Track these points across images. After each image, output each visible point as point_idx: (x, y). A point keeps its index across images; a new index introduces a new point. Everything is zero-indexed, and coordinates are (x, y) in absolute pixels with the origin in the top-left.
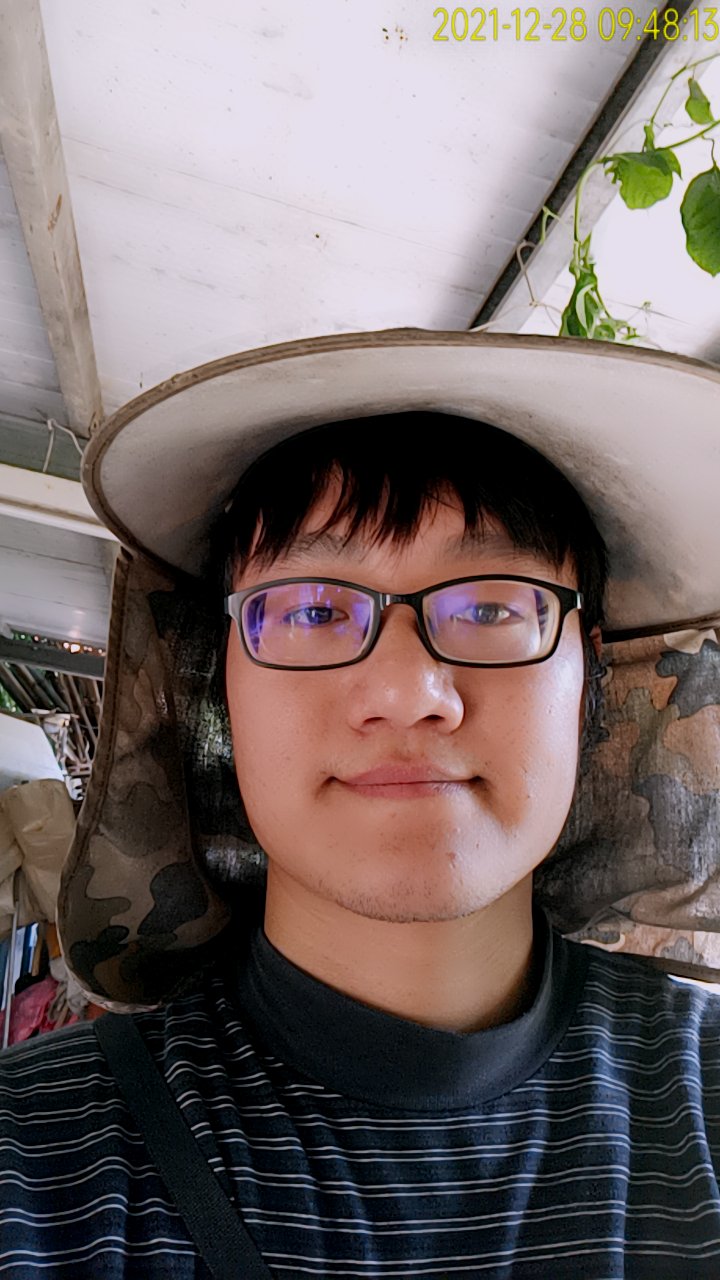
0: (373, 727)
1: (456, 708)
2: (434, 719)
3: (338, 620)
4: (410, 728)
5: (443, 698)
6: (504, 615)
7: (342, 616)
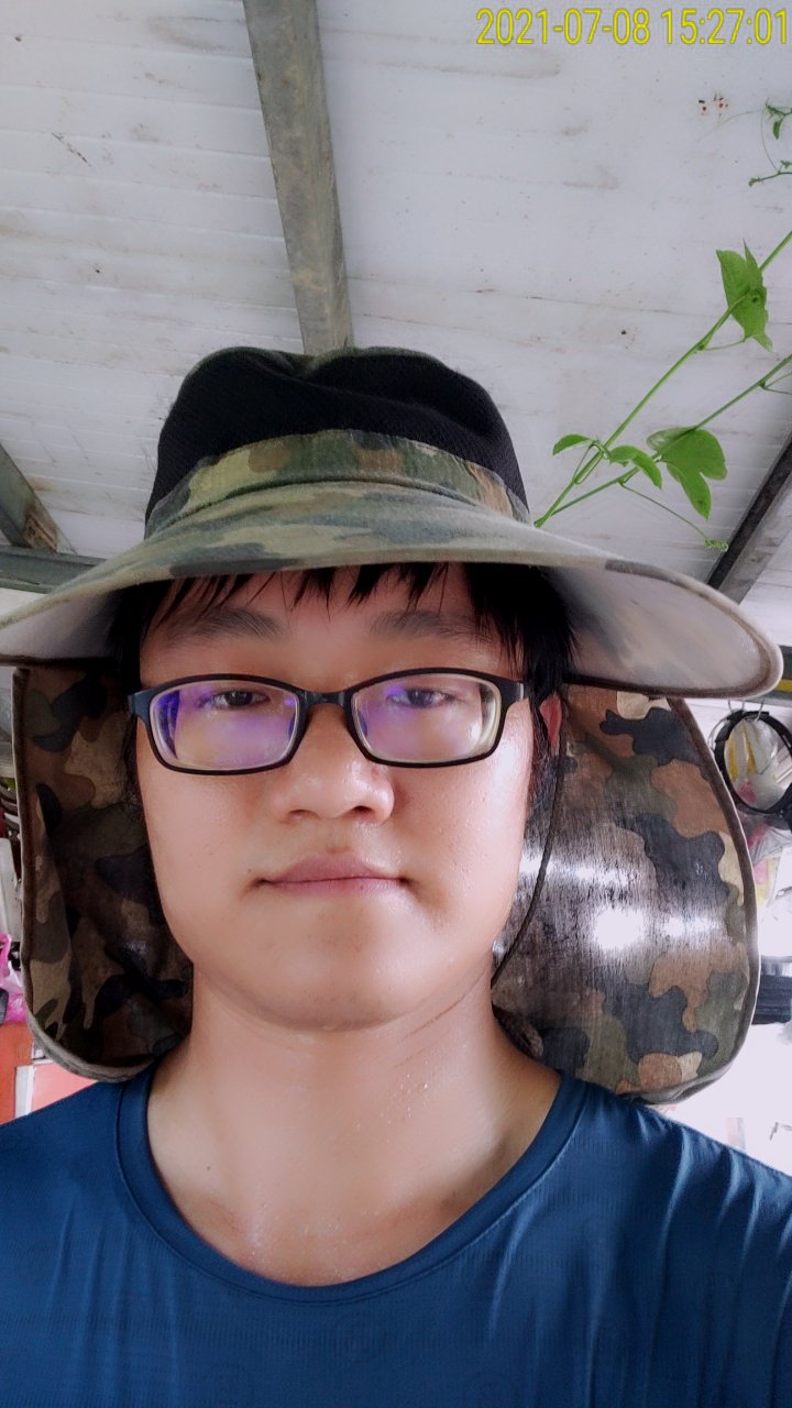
0: (298, 818)
1: (384, 798)
2: (362, 810)
3: (259, 703)
4: (337, 818)
5: (371, 789)
6: (437, 698)
7: (262, 699)
